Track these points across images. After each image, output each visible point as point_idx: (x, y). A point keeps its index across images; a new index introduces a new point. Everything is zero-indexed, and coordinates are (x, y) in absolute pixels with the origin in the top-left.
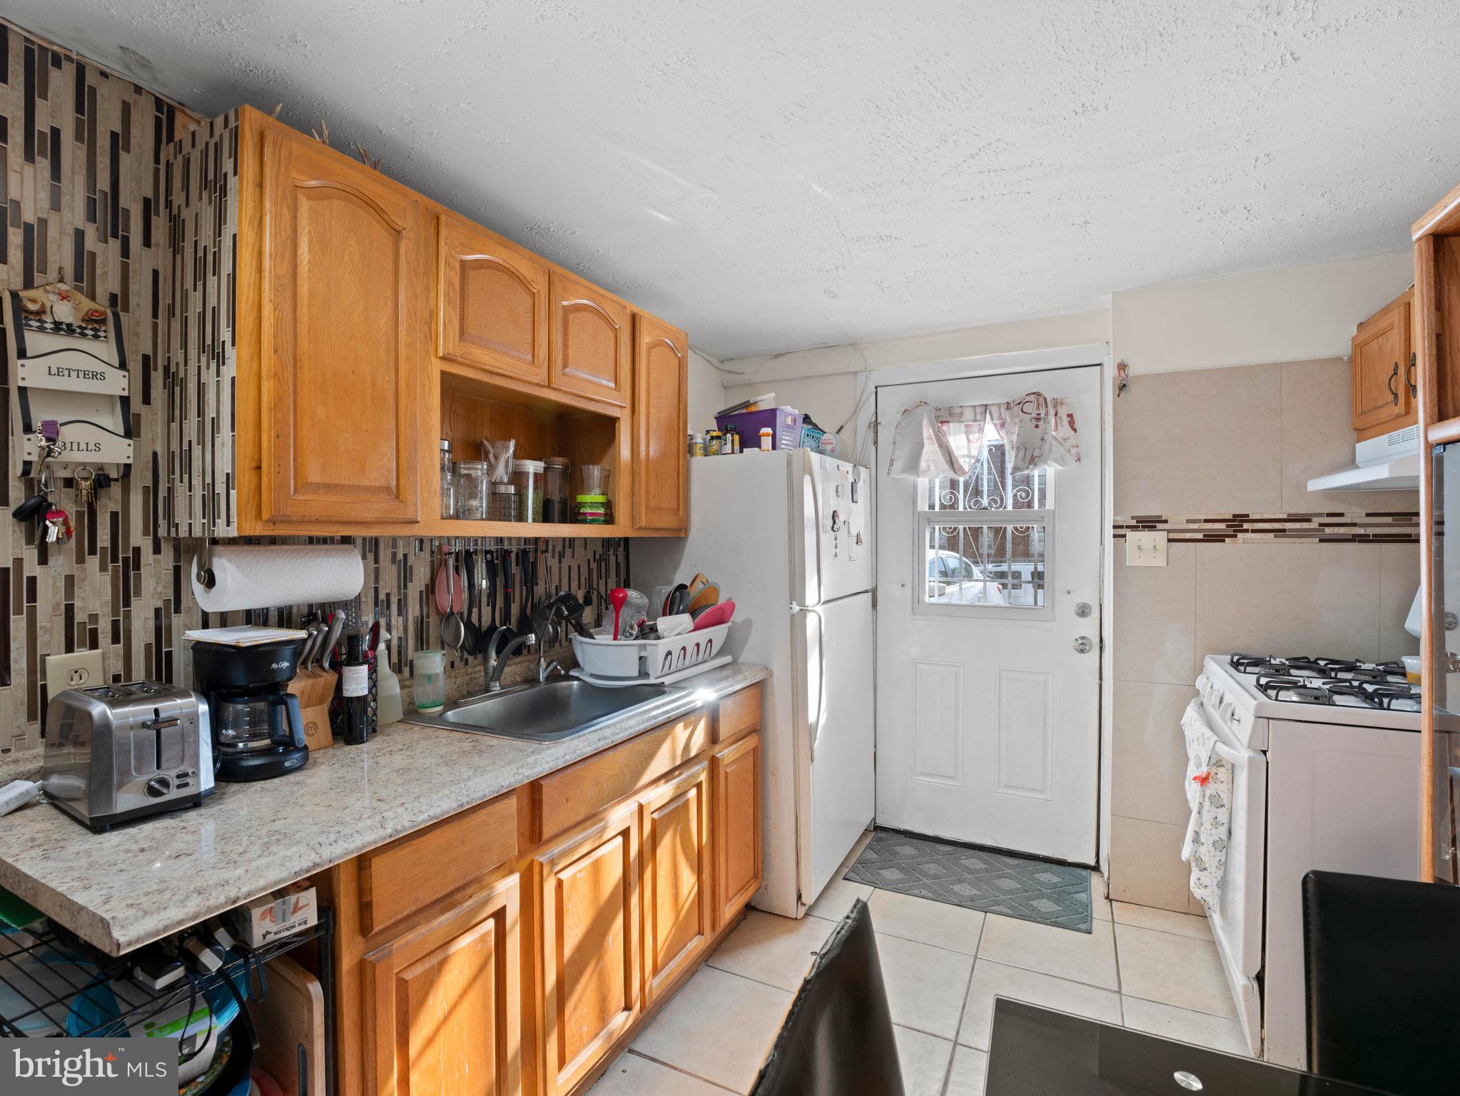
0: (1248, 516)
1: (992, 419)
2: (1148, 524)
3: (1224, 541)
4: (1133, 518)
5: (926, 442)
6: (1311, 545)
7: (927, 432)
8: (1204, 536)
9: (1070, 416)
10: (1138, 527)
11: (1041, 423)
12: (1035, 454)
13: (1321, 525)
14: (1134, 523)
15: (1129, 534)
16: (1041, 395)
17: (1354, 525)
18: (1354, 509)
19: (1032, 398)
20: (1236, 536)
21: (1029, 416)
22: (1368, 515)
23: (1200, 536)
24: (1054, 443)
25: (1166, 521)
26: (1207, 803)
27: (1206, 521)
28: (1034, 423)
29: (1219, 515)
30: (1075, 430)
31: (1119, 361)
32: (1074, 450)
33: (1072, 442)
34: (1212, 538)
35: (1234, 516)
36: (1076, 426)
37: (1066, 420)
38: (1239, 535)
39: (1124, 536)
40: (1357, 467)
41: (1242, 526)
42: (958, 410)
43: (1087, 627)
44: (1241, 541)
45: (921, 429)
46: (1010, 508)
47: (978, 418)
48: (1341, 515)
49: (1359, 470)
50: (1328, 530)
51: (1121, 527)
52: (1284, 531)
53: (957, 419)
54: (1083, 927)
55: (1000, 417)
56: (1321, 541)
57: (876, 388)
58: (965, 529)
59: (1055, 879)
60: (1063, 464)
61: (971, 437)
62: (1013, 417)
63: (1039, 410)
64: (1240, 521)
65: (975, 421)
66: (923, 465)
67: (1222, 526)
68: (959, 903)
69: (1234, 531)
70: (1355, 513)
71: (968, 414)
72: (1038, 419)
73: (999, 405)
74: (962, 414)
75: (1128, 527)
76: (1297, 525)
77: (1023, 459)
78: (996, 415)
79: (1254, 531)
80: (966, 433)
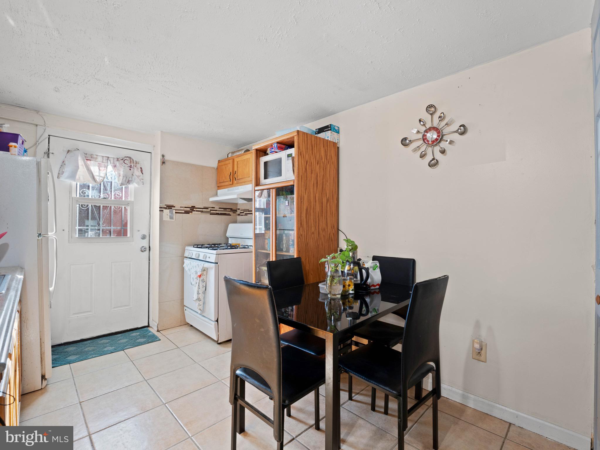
0: (195, 207)
1: (111, 163)
2: (170, 207)
3: (189, 213)
4: (165, 205)
5: (80, 166)
6: (208, 215)
7: (81, 162)
8: (185, 212)
9: (141, 168)
10: (167, 208)
11: (132, 169)
12: (130, 180)
13: (210, 210)
14: (165, 207)
15: (164, 210)
16: (131, 158)
17: (216, 210)
18: (217, 207)
19: (128, 159)
20: (192, 212)
21: (127, 165)
22: (219, 208)
23: (183, 212)
24: (136, 177)
25: (175, 207)
26: (201, 282)
27: (185, 207)
28: (129, 168)
29: (188, 206)
30: (143, 174)
31: (162, 154)
32: (142, 180)
33: (141, 177)
34: (187, 212)
35: (192, 206)
36: (143, 172)
37: (140, 169)
38: (193, 212)
39: (163, 211)
40: (218, 196)
41: (193, 209)
42: (95, 156)
43: (145, 243)
44: (193, 214)
45: (78, 160)
46: (113, 199)
47: (104, 161)
48: (214, 208)
49: (218, 197)
50: (212, 212)
51: (162, 208)
52: (203, 211)
53: (94, 160)
54: (157, 339)
55: (114, 163)
56: (210, 214)
57: (49, 136)
58: (92, 206)
59: (138, 334)
60: (138, 185)
61: (101, 168)
62: (120, 164)
63: (131, 163)
64: (193, 208)
65: (103, 162)
66: (77, 177)
67: (189, 209)
68: (111, 352)
69: (192, 211)
70: (217, 208)
71: (100, 159)
72: (131, 167)
73: (114, 158)
74: (96, 158)
75: (164, 208)
76: (206, 210)
77: (125, 181)
78: (112, 161)
79: (196, 211)
80: (98, 166)
